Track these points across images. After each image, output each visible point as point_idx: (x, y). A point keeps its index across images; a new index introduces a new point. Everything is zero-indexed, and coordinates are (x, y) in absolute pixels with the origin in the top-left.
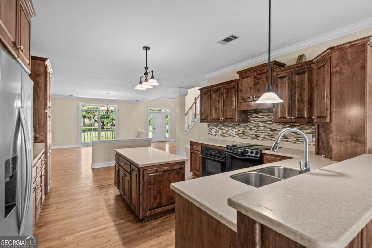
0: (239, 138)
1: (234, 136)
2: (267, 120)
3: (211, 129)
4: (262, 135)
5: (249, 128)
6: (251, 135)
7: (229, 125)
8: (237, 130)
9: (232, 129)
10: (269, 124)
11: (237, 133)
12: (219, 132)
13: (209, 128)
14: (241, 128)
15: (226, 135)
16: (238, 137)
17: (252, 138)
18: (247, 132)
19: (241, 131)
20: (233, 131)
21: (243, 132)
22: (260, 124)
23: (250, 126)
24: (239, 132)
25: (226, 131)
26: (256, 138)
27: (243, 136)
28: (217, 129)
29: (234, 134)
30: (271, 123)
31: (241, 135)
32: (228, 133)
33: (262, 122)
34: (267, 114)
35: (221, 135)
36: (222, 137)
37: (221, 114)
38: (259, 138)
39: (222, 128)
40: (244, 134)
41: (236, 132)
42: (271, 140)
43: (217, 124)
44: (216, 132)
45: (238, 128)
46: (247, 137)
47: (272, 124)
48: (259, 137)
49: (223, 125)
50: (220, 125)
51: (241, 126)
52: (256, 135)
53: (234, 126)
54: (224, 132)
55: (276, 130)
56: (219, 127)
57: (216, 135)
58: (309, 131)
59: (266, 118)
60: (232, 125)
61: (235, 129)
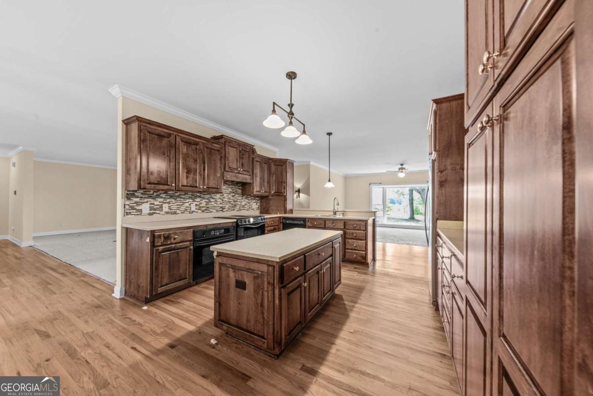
0: (200, 213)
1: (193, 212)
2: (231, 192)
3: (136, 203)
4: (227, 207)
5: (214, 200)
6: (216, 208)
7: (183, 197)
8: (198, 203)
9: (190, 203)
10: (233, 196)
11: (197, 207)
12: (161, 207)
13: (127, 202)
14: (204, 200)
15: (178, 212)
16: (199, 211)
17: (217, 211)
18: (212, 205)
19: (204, 204)
20: (192, 205)
21: (206, 205)
22: (225, 195)
23: (215, 197)
24: (201, 205)
25: (177, 205)
26: (222, 210)
27: (207, 210)
28: (156, 203)
29: (193, 208)
30: (234, 194)
31: (204, 209)
32: (183, 208)
33: (227, 194)
34: (231, 186)
35: (167, 213)
36: (170, 215)
37: (200, 180)
38: (224, 210)
39: (168, 200)
40: (207, 207)
41: (196, 205)
42: (234, 210)
43: (155, 194)
44: (151, 209)
45: (199, 200)
46: (211, 210)
47: (234, 196)
48: (224, 208)
49: (171, 197)
50: (163, 196)
51: (203, 198)
52: (221, 207)
53: (193, 198)
54: (174, 207)
55: (237, 201)
56: (161, 200)
57: (154, 213)
58: (254, 201)
59: (230, 190)
60: (190, 196)
61: (194, 201)
